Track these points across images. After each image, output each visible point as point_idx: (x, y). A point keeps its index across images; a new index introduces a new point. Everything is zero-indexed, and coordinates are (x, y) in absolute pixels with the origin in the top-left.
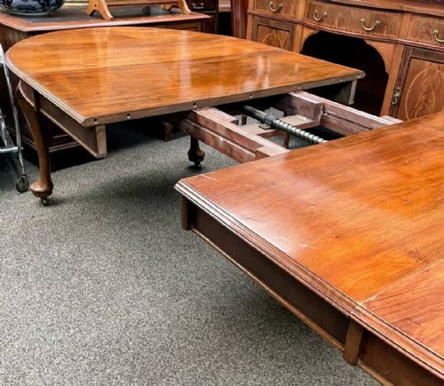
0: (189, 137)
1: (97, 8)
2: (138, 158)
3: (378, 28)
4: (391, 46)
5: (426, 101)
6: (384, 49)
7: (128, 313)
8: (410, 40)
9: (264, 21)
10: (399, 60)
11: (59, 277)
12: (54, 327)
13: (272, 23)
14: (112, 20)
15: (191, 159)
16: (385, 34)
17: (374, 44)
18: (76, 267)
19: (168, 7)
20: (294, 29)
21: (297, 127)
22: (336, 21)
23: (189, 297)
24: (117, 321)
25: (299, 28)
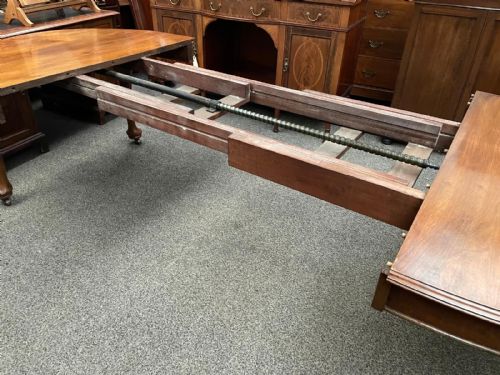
0: (125, 121)
1: (15, 17)
2: (82, 144)
3: (265, 14)
4: (276, 27)
5: (308, 67)
6: (270, 29)
7: (128, 288)
8: (289, 21)
9: (166, 14)
10: (284, 37)
11: (52, 272)
12: (65, 320)
13: (175, 14)
14: (32, 26)
15: (131, 137)
16: (270, 18)
17: (263, 27)
18: (63, 259)
19: (78, 7)
20: (194, 19)
21: (236, 106)
22: (230, 10)
23: (175, 260)
24: (122, 298)
25: (198, 17)
